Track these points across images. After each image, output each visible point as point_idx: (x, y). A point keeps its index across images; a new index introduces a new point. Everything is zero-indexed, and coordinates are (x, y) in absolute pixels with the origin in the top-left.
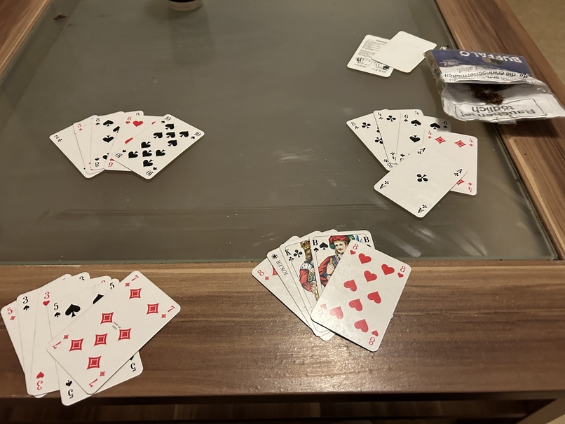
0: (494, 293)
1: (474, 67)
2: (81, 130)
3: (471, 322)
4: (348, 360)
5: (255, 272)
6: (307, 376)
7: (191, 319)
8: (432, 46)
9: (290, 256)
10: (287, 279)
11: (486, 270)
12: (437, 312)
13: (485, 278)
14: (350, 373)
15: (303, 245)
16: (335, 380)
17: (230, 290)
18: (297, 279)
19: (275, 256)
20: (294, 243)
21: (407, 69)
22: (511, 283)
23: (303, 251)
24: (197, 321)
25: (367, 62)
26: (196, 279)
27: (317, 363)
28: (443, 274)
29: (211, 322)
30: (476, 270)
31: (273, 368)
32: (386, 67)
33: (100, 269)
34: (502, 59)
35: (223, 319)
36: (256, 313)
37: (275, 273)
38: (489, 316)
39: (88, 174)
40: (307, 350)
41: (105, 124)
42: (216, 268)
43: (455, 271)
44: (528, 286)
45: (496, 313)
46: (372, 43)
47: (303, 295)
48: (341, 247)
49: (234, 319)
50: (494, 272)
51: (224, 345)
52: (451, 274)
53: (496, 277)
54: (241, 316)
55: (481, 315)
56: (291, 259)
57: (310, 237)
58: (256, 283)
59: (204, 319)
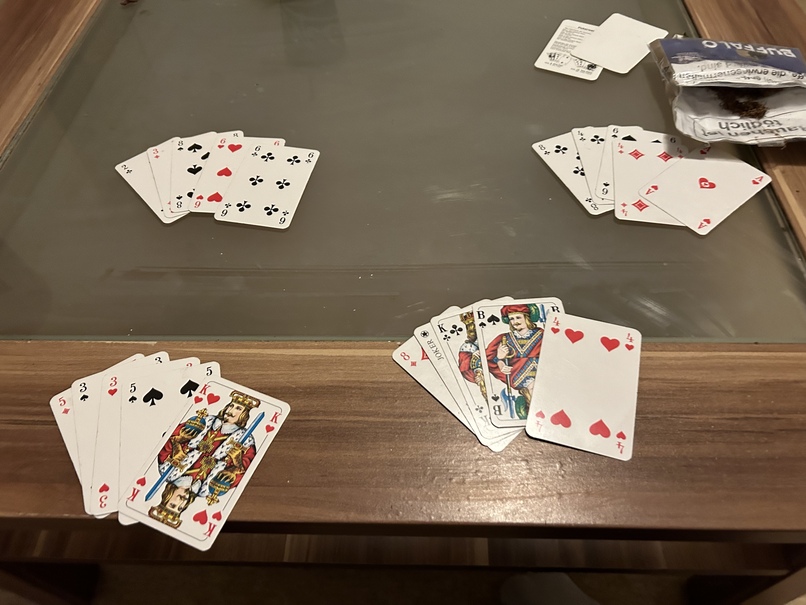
0: (744, 390)
1: (723, 63)
2: (157, 157)
3: (708, 431)
4: (528, 479)
5: (397, 355)
6: (468, 499)
7: (307, 418)
8: (662, 34)
9: (445, 333)
10: (441, 365)
11: (733, 358)
12: (659, 416)
13: (732, 368)
14: (530, 497)
15: (464, 318)
16: (509, 506)
17: (362, 380)
18: (455, 366)
19: (425, 334)
20: (452, 315)
21: (623, 68)
22: (771, 377)
23: (463, 326)
24: (315, 421)
25: (564, 60)
26: (315, 363)
27: (483, 483)
28: (669, 362)
29: (336, 421)
30: (719, 357)
31: (421, 487)
32: (592, 66)
33: (183, 347)
34: (765, 52)
35: (351, 418)
36: (398, 411)
37: (425, 356)
38: (736, 423)
39: (167, 218)
40: (469, 464)
41: (190, 149)
42: (342, 348)
43: (686, 358)
44: (796, 382)
45: (746, 418)
46: (571, 31)
47: (464, 387)
48: (519, 321)
49: (367, 419)
50: (746, 361)
51: (353, 453)
52: (680, 363)
53: (749, 367)
54: (376, 414)
55: (724, 421)
56: (446, 338)
57: (474, 308)
58: (398, 370)
59: (326, 418)
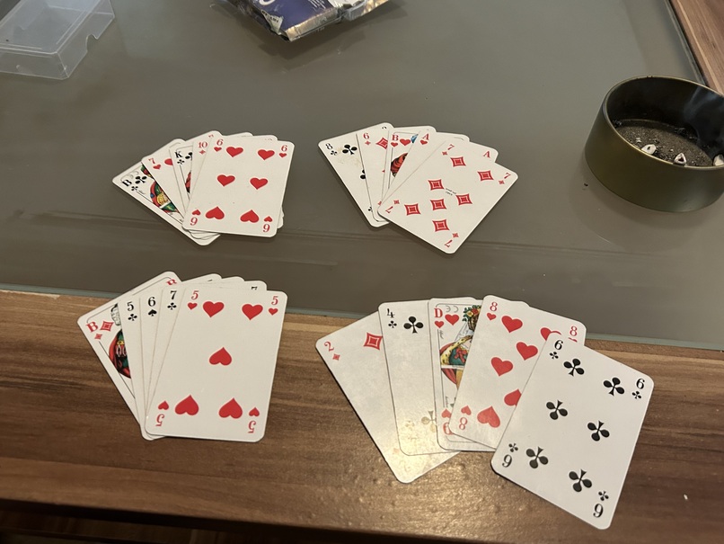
0: (713, 403)
3: (670, 447)
13: (699, 377)
16: (438, 517)
31: (340, 486)
36: (322, 396)
38: (702, 440)
43: (649, 362)
45: (713, 435)
54: (297, 398)
55: (688, 437)
